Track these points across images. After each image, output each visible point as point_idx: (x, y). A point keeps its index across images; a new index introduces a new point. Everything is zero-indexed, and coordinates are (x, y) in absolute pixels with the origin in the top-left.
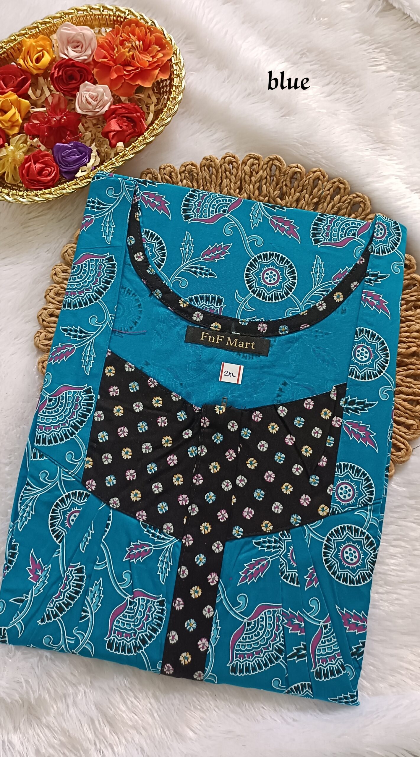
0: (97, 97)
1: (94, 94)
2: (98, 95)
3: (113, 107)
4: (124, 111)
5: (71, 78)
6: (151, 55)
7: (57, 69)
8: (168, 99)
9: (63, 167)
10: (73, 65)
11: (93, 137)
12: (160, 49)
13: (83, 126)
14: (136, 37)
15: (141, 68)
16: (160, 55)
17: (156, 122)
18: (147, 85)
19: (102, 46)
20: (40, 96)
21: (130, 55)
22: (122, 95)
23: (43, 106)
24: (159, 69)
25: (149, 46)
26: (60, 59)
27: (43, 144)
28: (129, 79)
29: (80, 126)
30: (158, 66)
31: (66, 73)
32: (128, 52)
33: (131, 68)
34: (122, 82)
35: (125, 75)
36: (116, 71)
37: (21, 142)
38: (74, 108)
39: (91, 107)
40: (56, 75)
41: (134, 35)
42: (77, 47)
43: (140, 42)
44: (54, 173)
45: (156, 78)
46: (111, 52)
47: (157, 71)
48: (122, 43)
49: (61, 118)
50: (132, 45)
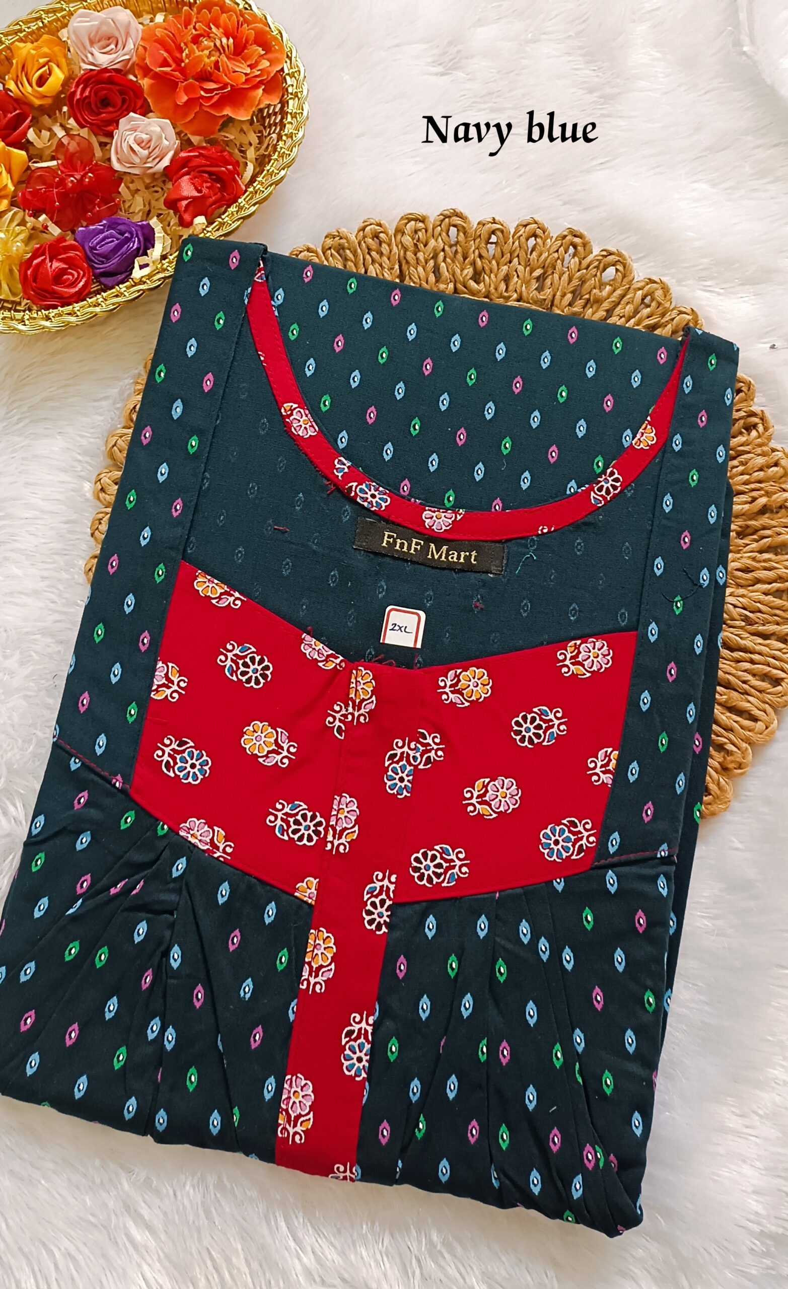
0: (150, 141)
1: (144, 136)
2: (151, 137)
3: (181, 155)
4: (204, 161)
5: (105, 102)
6: (249, 63)
7: (81, 86)
8: (280, 138)
9: (96, 266)
10: (110, 81)
11: (147, 208)
12: (264, 52)
13: (128, 188)
14: (221, 30)
15: (232, 86)
16: (265, 64)
17: (259, 179)
18: (243, 116)
19: (161, 43)
20: (49, 141)
21: (211, 62)
22: (195, 133)
23: (53, 158)
24: (263, 87)
25: (245, 47)
26: (82, 72)
27: (56, 223)
28: (211, 106)
29: (122, 188)
30: (261, 82)
31: (96, 93)
32: (209, 57)
33: (212, 86)
34: (198, 109)
35: (202, 97)
36: (187, 90)
37: (15, 223)
38: (109, 160)
39: (137, 160)
40: (78, 96)
41: (217, 27)
42: (108, 46)
43: (228, 39)
44: (84, 280)
45: (259, 104)
46: (178, 55)
47: (260, 91)
48: (196, 40)
49: (84, 176)
50: (215, 45)
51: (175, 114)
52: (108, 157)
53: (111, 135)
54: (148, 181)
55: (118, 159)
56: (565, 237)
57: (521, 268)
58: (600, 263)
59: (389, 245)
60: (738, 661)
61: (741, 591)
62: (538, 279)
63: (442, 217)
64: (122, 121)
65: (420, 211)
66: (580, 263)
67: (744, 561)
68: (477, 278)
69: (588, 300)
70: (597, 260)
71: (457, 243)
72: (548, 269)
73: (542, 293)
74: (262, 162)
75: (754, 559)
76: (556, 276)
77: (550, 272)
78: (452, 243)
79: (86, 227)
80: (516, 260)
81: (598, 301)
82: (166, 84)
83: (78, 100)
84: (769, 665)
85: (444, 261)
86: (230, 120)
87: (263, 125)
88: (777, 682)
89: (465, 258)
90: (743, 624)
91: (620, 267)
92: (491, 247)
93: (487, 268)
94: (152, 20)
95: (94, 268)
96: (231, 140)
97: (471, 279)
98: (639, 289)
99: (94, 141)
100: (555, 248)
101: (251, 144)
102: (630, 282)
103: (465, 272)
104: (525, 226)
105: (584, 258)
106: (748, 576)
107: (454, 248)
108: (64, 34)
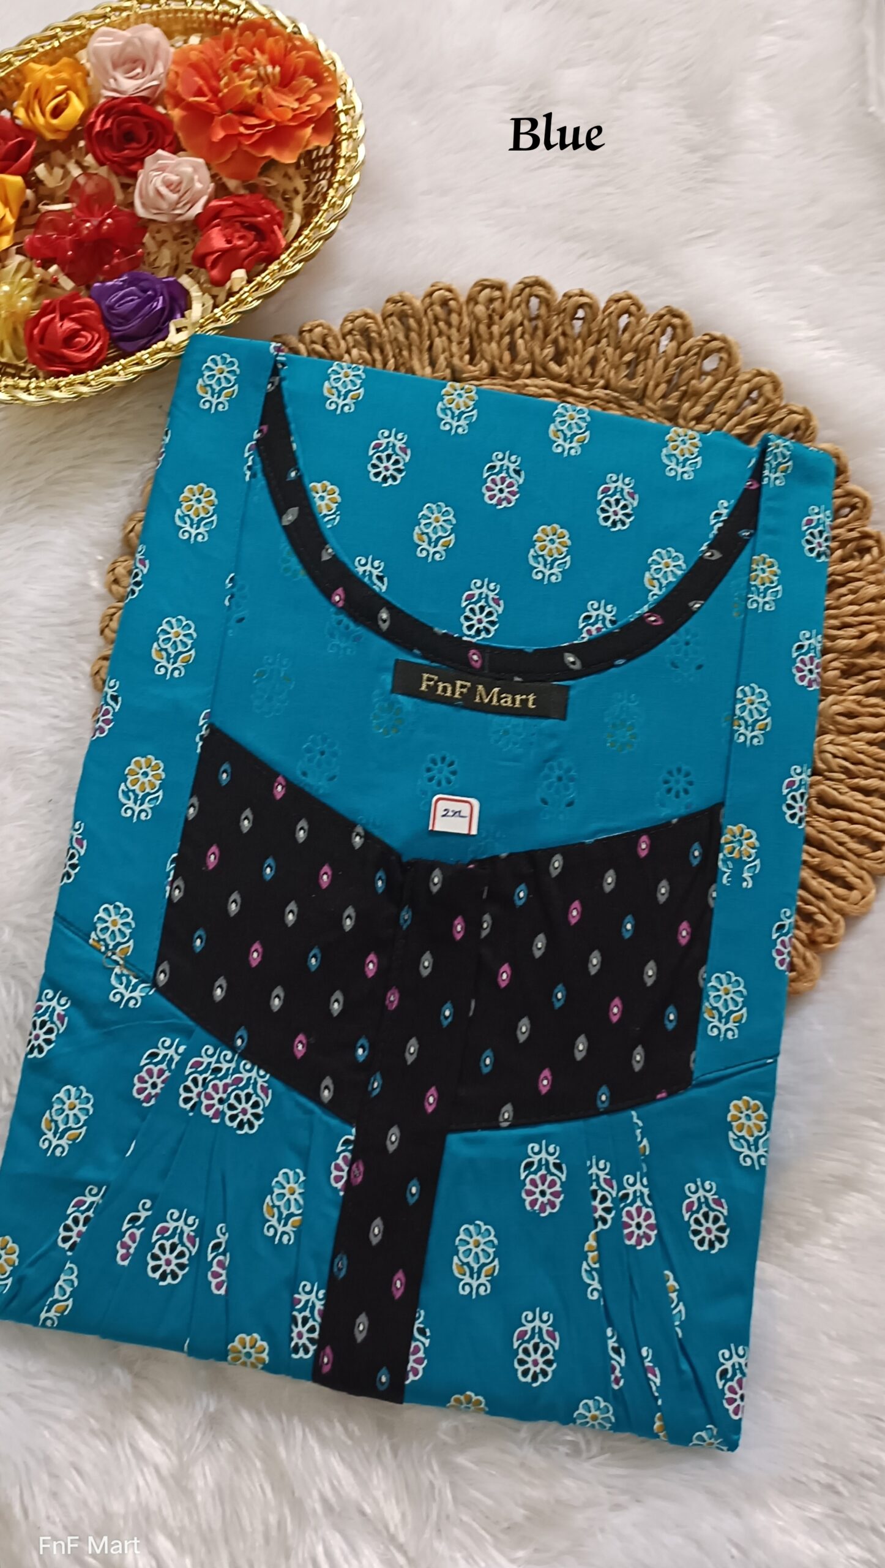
0: (180, 183)
1: (174, 178)
2: (182, 178)
3: (214, 203)
4: (238, 211)
5: (129, 137)
6: (297, 96)
7: (102, 117)
8: (330, 185)
9: (115, 328)
10: (135, 112)
11: (174, 263)
12: (314, 85)
13: (154, 238)
14: (266, 57)
15: (277, 123)
16: (315, 98)
17: (306, 232)
18: (288, 158)
19: (195, 67)
20: (62, 179)
21: (254, 93)
22: (233, 176)
23: (66, 201)
24: (313, 125)
25: (292, 78)
26: (102, 101)
27: (70, 276)
28: (250, 145)
29: (147, 239)
30: (310, 121)
31: (119, 126)
32: (252, 86)
33: (254, 121)
34: (235, 149)
35: (241, 134)
36: (225, 124)
37: (21, 275)
38: (131, 205)
39: (164, 205)
40: (97, 128)
41: (262, 52)
42: (133, 69)
43: (274, 67)
44: (99, 344)
45: (306, 145)
46: (214, 83)
47: (309, 130)
48: (237, 67)
49: (102, 222)
50: (259, 74)
51: (211, 153)
52: (130, 201)
53: (134, 176)
54: (176, 230)
55: (144, 205)
56: (661, 317)
57: (610, 350)
58: (701, 350)
59: (460, 314)
60: (834, 819)
61: (843, 739)
62: (629, 364)
63: (522, 286)
64: (149, 160)
65: (495, 276)
66: (679, 348)
67: (846, 704)
68: (559, 359)
69: (685, 393)
70: (699, 346)
71: (538, 317)
72: (643, 352)
73: (634, 381)
74: (310, 212)
75: (859, 703)
76: (650, 362)
77: (642, 358)
78: (533, 316)
79: (103, 282)
80: (604, 341)
81: (697, 394)
82: (200, 117)
83: (98, 132)
84: (868, 825)
85: (522, 337)
86: (272, 163)
87: (311, 168)
88: (877, 845)
89: (546, 334)
90: (843, 776)
91: (724, 355)
92: (578, 324)
93: (571, 349)
94: (186, 42)
95: (111, 331)
96: (274, 187)
97: (551, 360)
98: (747, 381)
99: (115, 182)
100: (649, 329)
101: (296, 192)
102: (736, 374)
103: (546, 351)
104: (618, 301)
105: (684, 342)
106: (851, 722)
107: (534, 323)
108: (83, 56)
